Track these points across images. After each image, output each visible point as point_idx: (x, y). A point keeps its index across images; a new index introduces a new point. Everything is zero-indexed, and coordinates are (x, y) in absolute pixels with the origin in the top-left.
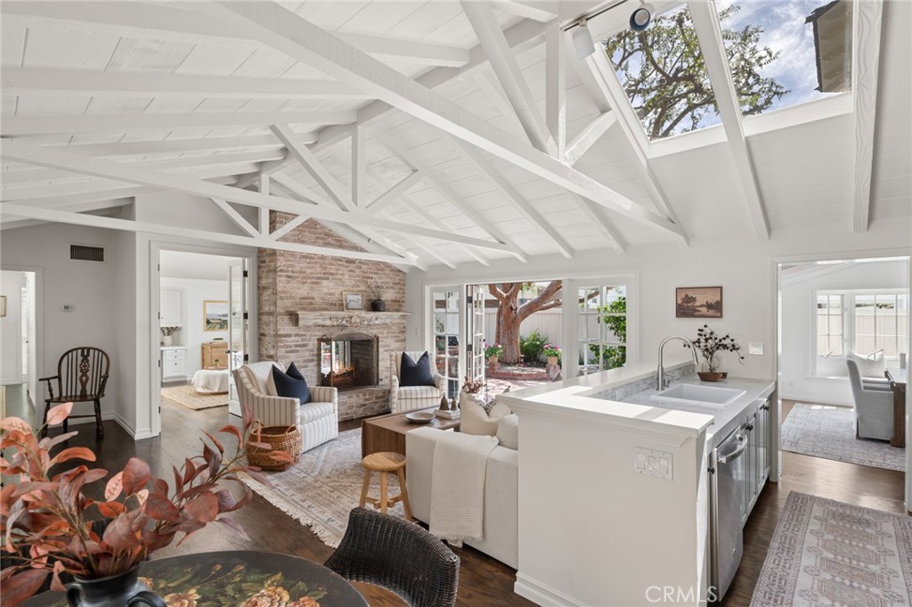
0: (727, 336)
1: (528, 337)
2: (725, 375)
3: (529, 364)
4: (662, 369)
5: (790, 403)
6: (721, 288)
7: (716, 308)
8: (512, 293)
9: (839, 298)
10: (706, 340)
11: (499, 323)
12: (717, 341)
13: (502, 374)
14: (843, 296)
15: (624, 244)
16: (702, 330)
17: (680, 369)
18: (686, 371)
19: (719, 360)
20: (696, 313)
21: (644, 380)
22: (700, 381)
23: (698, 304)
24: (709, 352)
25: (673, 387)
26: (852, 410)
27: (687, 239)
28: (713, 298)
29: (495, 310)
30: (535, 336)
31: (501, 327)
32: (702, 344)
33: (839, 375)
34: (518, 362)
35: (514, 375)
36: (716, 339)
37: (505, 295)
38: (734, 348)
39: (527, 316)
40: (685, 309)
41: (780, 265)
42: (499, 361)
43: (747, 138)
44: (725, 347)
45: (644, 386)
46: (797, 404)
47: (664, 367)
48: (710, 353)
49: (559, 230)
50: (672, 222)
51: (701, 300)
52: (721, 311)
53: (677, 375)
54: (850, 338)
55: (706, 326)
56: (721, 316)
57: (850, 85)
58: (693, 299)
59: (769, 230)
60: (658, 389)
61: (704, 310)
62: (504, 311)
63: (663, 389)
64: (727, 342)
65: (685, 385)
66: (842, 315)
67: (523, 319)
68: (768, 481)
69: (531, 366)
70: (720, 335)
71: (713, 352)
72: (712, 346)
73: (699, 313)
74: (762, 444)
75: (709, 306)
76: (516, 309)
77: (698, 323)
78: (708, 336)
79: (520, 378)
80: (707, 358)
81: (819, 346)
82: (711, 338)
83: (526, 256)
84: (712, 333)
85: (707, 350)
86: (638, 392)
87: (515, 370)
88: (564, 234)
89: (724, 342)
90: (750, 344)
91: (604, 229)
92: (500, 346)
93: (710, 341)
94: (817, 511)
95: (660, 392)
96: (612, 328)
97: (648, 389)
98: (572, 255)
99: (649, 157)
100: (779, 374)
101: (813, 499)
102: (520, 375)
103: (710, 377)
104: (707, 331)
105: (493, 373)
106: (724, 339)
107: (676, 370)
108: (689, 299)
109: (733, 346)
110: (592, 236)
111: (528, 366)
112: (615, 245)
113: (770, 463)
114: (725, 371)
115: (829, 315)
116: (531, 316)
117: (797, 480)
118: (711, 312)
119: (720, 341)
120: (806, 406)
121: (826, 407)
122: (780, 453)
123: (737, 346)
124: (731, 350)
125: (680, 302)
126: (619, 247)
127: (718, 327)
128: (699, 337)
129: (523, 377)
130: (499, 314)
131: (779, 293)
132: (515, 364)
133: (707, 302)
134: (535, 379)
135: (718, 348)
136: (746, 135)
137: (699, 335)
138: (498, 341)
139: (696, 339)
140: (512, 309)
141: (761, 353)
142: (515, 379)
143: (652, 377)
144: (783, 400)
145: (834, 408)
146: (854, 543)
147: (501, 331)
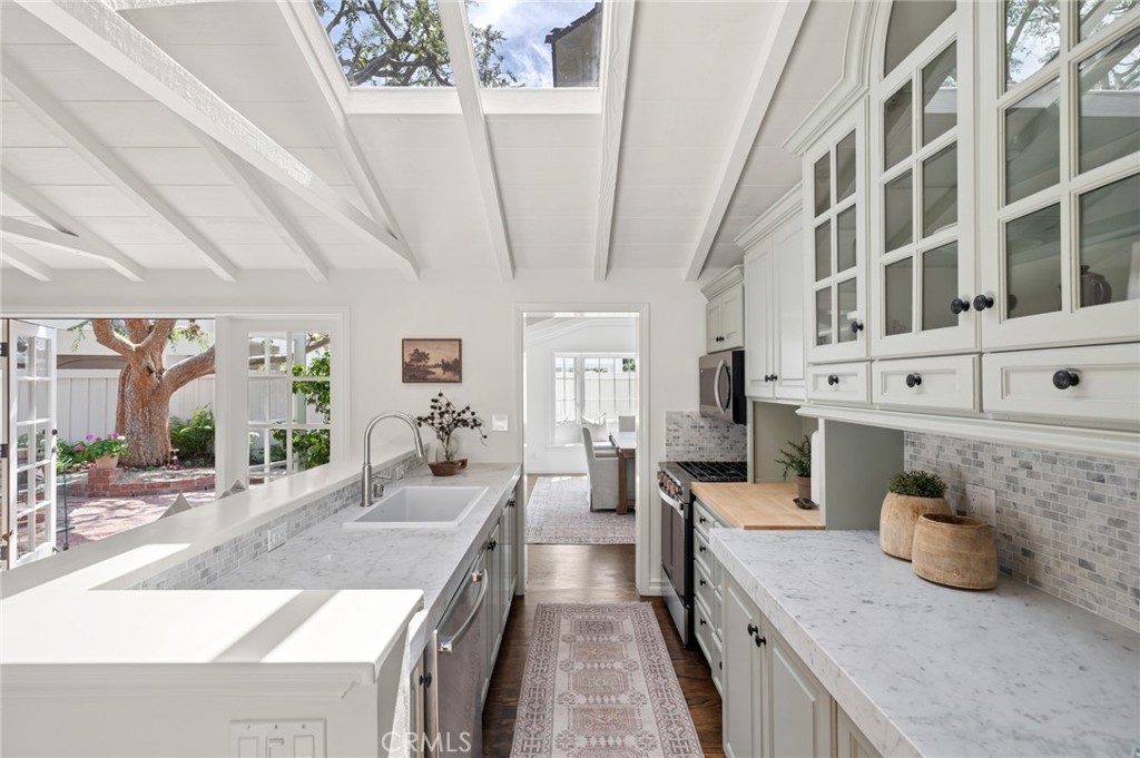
0: (468, 408)
1: (190, 417)
2: (464, 463)
3: (188, 462)
4: (370, 468)
5: (533, 476)
6: (460, 340)
7: (454, 369)
8: (149, 344)
9: (572, 360)
10: (442, 415)
11: (122, 396)
12: (455, 415)
13: (124, 487)
14: (575, 359)
15: (324, 266)
16: (436, 401)
17: (404, 461)
18: (411, 464)
19: (457, 441)
20: (429, 377)
21: (338, 494)
22: (432, 477)
23: (431, 362)
24: (445, 432)
25: (390, 493)
26: (585, 478)
27: (417, 268)
28: (449, 355)
29: (116, 373)
30: (201, 417)
31: (128, 403)
32: (437, 421)
33: (574, 442)
34: (166, 462)
35: (152, 486)
36: (454, 412)
37: (134, 346)
38: (476, 424)
39: (183, 383)
40: (415, 371)
41: (525, 315)
42: (120, 464)
43: (486, 117)
44: (465, 423)
45: (338, 504)
46: (539, 478)
47: (372, 465)
48: (447, 433)
49: (201, 225)
50: (392, 235)
51: (435, 357)
52: (460, 373)
53: (399, 471)
54: (581, 404)
55: (441, 395)
56: (460, 381)
57: (598, 80)
58: (425, 356)
59: (514, 268)
60: (362, 505)
61: (439, 371)
62: (134, 374)
63: (371, 504)
64: (467, 416)
65: (409, 487)
66: (575, 378)
67: (176, 388)
68: (515, 597)
69: (192, 466)
70: (458, 407)
71: (451, 431)
72: (450, 422)
73: (433, 376)
74: (507, 541)
75: (446, 366)
76: (161, 372)
77: (431, 390)
78: (443, 410)
79: (165, 490)
80: (443, 440)
81: (557, 412)
82: (447, 412)
83: (140, 269)
84: (448, 405)
85: (442, 429)
86: (324, 518)
87: (157, 477)
88: (213, 233)
89: (463, 416)
90: (494, 418)
91: (284, 233)
92: (123, 438)
93: (446, 416)
94: (565, 627)
95: (367, 510)
96: (311, 401)
97: (345, 506)
98: (234, 276)
99: (347, 111)
100: (525, 445)
101: (559, 607)
102: (166, 485)
103: (447, 468)
104: (443, 401)
105: (106, 488)
106: (464, 412)
107: (398, 464)
108: (423, 356)
109: (475, 420)
110: (268, 247)
111: (187, 467)
112: (308, 265)
113: (517, 573)
114: (463, 458)
115: (564, 378)
116: (191, 383)
117: (543, 584)
118: (448, 375)
119: (459, 415)
120: (547, 479)
121: (564, 478)
122: (526, 546)
123: (479, 421)
124: (472, 428)
125: (407, 360)
126: (315, 268)
127: (457, 396)
128: (433, 410)
129: (172, 488)
130: (124, 380)
131: (525, 354)
132: (158, 466)
133: (443, 361)
134: (197, 489)
135: (456, 425)
136: (485, 112)
137: (432, 407)
138: (121, 429)
139: (429, 415)
140: (151, 371)
141: (506, 429)
142: (154, 494)
143: (353, 485)
144: (529, 475)
145: (570, 478)
146: (603, 666)
147: (128, 409)
